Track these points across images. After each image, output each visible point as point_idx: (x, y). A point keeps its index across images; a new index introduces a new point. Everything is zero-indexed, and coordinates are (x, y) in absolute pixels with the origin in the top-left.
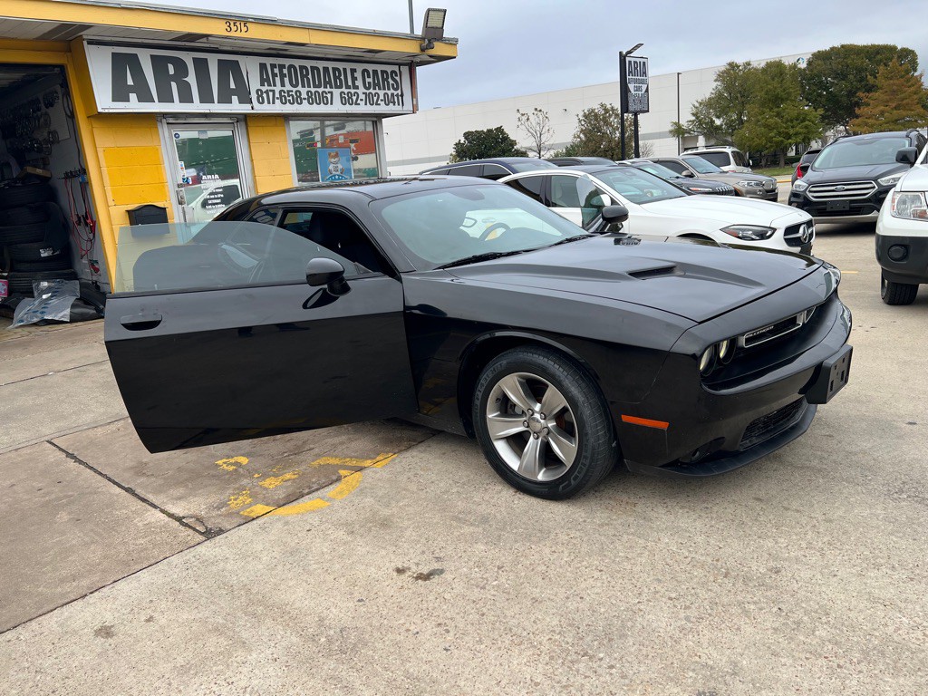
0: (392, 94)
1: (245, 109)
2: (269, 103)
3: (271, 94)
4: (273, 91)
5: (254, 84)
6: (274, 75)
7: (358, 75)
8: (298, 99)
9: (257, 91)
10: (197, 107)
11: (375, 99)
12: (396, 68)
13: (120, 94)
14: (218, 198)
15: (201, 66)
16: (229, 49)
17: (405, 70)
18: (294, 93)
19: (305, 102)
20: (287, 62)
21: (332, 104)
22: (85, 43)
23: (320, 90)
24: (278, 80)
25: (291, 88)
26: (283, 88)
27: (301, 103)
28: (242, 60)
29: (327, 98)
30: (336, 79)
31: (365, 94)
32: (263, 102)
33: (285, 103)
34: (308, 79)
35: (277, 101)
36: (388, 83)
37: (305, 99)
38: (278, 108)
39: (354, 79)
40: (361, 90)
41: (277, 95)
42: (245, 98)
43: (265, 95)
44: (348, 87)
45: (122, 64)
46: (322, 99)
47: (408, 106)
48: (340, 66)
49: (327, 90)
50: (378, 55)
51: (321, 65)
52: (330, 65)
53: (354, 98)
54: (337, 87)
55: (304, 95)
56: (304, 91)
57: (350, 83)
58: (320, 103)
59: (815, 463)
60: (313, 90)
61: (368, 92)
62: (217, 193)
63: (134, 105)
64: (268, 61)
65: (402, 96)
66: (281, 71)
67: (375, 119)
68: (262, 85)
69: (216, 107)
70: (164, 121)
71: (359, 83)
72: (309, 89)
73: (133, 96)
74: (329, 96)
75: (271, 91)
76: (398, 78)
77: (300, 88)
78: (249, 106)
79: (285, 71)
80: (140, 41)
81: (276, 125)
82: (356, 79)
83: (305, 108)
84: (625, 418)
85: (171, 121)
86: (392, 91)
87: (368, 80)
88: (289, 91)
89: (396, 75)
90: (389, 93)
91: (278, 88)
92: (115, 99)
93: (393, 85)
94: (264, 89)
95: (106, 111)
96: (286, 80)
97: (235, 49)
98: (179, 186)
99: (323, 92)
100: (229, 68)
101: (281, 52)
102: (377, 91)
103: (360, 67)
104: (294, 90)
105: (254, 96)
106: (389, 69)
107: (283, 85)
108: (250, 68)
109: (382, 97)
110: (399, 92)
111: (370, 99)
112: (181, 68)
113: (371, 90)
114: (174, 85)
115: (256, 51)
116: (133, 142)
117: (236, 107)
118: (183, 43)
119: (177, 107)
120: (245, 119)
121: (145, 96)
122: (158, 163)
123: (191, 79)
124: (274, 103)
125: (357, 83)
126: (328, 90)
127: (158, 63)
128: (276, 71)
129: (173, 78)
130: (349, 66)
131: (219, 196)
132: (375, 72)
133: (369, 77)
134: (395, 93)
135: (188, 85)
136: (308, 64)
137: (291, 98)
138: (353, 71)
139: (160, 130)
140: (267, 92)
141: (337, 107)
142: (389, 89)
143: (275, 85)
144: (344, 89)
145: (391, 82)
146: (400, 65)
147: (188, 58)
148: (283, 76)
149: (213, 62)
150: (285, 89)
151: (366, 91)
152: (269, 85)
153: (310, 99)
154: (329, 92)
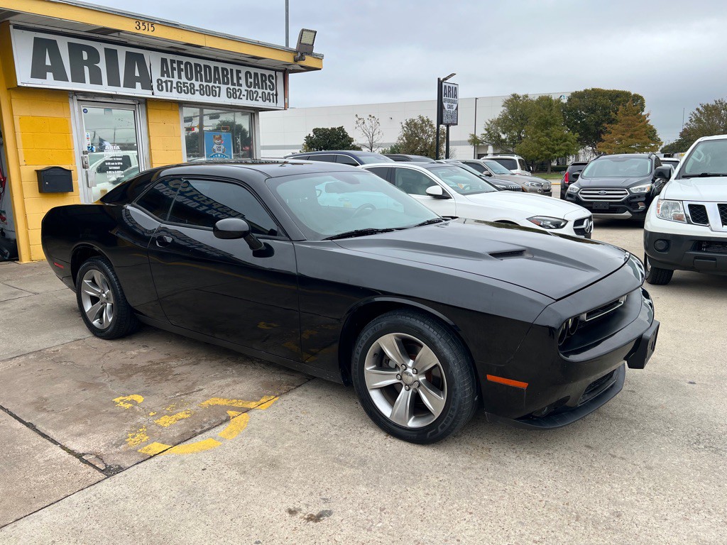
0: (269, 93)
1: (147, 94)
2: (167, 91)
3: (169, 84)
4: (172, 82)
5: (156, 74)
6: (173, 69)
7: (242, 75)
8: (192, 90)
9: (158, 80)
10: (105, 88)
11: (255, 95)
12: (273, 73)
13: (38, 71)
14: (117, 166)
15: (112, 56)
17: (280, 75)
18: (188, 85)
19: (197, 93)
20: (185, 59)
21: (219, 96)
22: (11, 27)
23: (211, 84)
24: (176, 73)
25: (187, 81)
26: (180, 80)
27: (194, 93)
28: (147, 54)
29: (216, 92)
30: (224, 77)
31: (247, 91)
32: (162, 90)
33: (181, 92)
34: (201, 75)
35: (174, 91)
36: (266, 84)
37: (197, 90)
38: (174, 96)
39: (239, 78)
40: (244, 88)
41: (174, 85)
42: (147, 85)
43: (164, 84)
44: (233, 84)
45: (41, 47)
46: (211, 92)
47: (281, 104)
48: (229, 67)
49: (216, 85)
50: (260, 61)
51: (212, 64)
52: (220, 65)
53: (238, 93)
54: (224, 83)
55: (197, 87)
56: (197, 84)
57: (235, 81)
58: (209, 95)
59: (626, 415)
60: (205, 84)
61: (249, 89)
62: (117, 161)
63: (50, 82)
64: (169, 57)
65: (276, 95)
66: (179, 66)
67: (253, 112)
68: (163, 75)
69: (122, 90)
70: (75, 98)
71: (243, 81)
72: (201, 83)
73: (50, 75)
74: (217, 90)
75: (169, 81)
76: (274, 81)
77: (193, 81)
78: (150, 92)
79: (182, 67)
80: (60, 30)
81: (171, 109)
82: (241, 79)
83: (197, 98)
84: (490, 378)
85: (81, 98)
86: (269, 91)
87: (250, 80)
88: (184, 83)
89: (273, 79)
90: (266, 92)
91: (175, 80)
93: (269, 86)
94: (164, 79)
95: (25, 85)
96: (183, 74)
97: (141, 44)
98: (84, 153)
99: (213, 86)
100: (135, 60)
101: (179, 51)
102: (257, 89)
103: (244, 70)
104: (189, 82)
105: (155, 84)
106: (267, 73)
107: (180, 77)
108: (153, 62)
109: (260, 95)
110: (274, 92)
111: (250, 95)
112: (94, 55)
113: (252, 89)
114: (86, 69)
115: (158, 48)
116: (47, 113)
117: (138, 91)
118: (97, 36)
119: (87, 87)
120: (145, 102)
121: (60, 76)
122: (67, 132)
123: (102, 65)
124: (171, 91)
125: (241, 82)
126: (217, 85)
127: (74, 50)
128: (175, 65)
129: (86, 63)
130: (235, 68)
131: (119, 163)
132: (256, 74)
133: (251, 78)
134: (271, 92)
135: (99, 70)
136: (202, 63)
137: (186, 89)
138: (238, 72)
139: (71, 105)
140: (166, 82)
141: (223, 99)
142: (266, 89)
143: (173, 77)
144: (230, 86)
145: (268, 83)
146: (276, 71)
147: (100, 48)
148: (180, 70)
149: (122, 53)
150: (182, 81)
151: (248, 89)
152: (168, 76)
153: (203, 91)
154: (218, 87)
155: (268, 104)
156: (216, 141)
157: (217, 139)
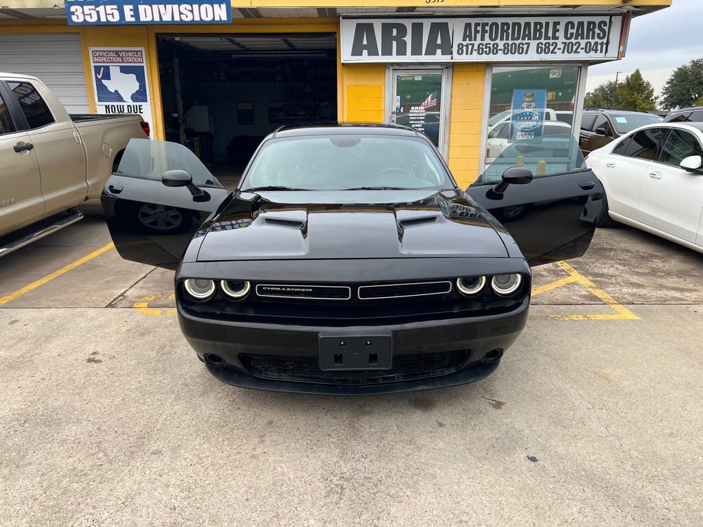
0: (596, 43)
1: (447, 59)
2: (467, 54)
3: (470, 47)
4: (473, 45)
5: (457, 38)
6: (476, 32)
7: (561, 28)
8: (495, 50)
9: (459, 45)
10: (409, 58)
11: (575, 47)
12: (607, 19)
13: (357, 51)
14: (419, 124)
15: (418, 29)
16: (442, 14)
17: (617, 21)
18: (491, 46)
19: (500, 53)
20: (490, 21)
21: (526, 53)
22: (341, 18)
23: (517, 42)
24: (479, 36)
25: (489, 41)
26: (482, 42)
27: (497, 53)
28: (449, 21)
29: (523, 48)
30: (538, 32)
31: (565, 43)
32: (462, 54)
33: (482, 53)
34: (508, 34)
35: (475, 53)
36: (594, 33)
37: (501, 50)
38: (475, 57)
39: (555, 30)
40: (562, 39)
41: (476, 47)
42: (447, 50)
43: (465, 48)
44: (547, 38)
45: (364, 30)
46: (519, 50)
47: (613, 51)
48: (543, 20)
49: (524, 42)
51: (522, 21)
52: (532, 20)
53: (551, 48)
54: (535, 38)
55: (501, 46)
56: (501, 44)
57: (550, 34)
58: (515, 53)
60: (510, 42)
61: (568, 41)
62: (420, 120)
63: (365, 58)
64: (473, 21)
65: (607, 44)
66: (483, 28)
67: (580, 65)
68: (464, 39)
69: (423, 58)
70: (391, 68)
71: (561, 34)
72: (507, 42)
73: (365, 52)
74: (525, 47)
75: (471, 44)
76: (606, 28)
77: (498, 41)
78: (449, 57)
79: (487, 28)
80: (376, 14)
81: (477, 71)
82: (558, 31)
83: (500, 57)
85: (396, 67)
86: (596, 39)
87: (570, 31)
88: (486, 44)
89: (605, 25)
90: (593, 42)
92: (353, 54)
93: (599, 34)
94: (465, 43)
95: (346, 62)
96: (487, 35)
97: (447, 14)
98: (393, 113)
99: (519, 44)
100: (440, 29)
101: (486, 13)
102: (579, 40)
103: (563, 21)
104: (492, 43)
105: (455, 49)
106: (597, 20)
107: (483, 39)
108: (457, 30)
109: (583, 45)
110: (605, 41)
111: (568, 48)
112: (402, 30)
113: (573, 40)
114: (394, 43)
116: (368, 83)
117: (439, 57)
118: (406, 13)
119: (394, 58)
120: (453, 67)
121: (373, 52)
122: (380, 97)
123: (408, 39)
124: (471, 54)
125: (557, 34)
126: (526, 41)
127: (386, 29)
128: (479, 28)
129: (395, 38)
130: (551, 20)
131: (421, 122)
133: (572, 28)
134: (600, 41)
135: (405, 43)
136: (510, 21)
137: (487, 50)
138: (556, 24)
139: (387, 74)
140: (467, 46)
141: (532, 55)
142: (593, 38)
143: (475, 40)
144: (543, 41)
145: (597, 31)
146: (611, 16)
147: (408, 24)
148: (484, 31)
149: (427, 25)
150: (484, 43)
151: (565, 41)
152: (470, 40)
153: (506, 50)
154: (526, 43)
155: (592, 56)
156: (527, 99)
157: (528, 97)
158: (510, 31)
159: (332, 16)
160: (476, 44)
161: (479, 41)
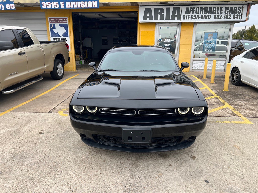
0: (237, 15)
1: (179, 21)
2: (187, 19)
3: (188, 16)
4: (189, 16)
5: (183, 13)
6: (191, 11)
7: (224, 9)
8: (198, 18)
9: (184, 16)
10: (164, 21)
11: (229, 17)
12: (241, 6)
14: (168, 45)
15: (168, 10)
16: (178, 4)
17: (246, 7)
18: (196, 16)
19: (200, 19)
20: (196, 7)
21: (210, 19)
22: (139, 6)
23: (206, 15)
24: (191, 12)
25: (195, 14)
26: (192, 15)
27: (198, 19)
28: (181, 7)
29: (208, 17)
30: (214, 11)
31: (225, 15)
32: (185, 19)
33: (192, 19)
34: (203, 12)
35: (190, 19)
36: (236, 11)
37: (200, 17)
38: (190, 20)
39: (221, 10)
41: (190, 17)
42: (179, 18)
44: (218, 13)
45: (148, 10)
46: (207, 17)
47: (244, 18)
48: (217, 6)
49: (209, 14)
51: (208, 7)
52: (212, 6)
53: (220, 17)
54: (213, 13)
55: (200, 16)
56: (200, 15)
57: (219, 12)
58: (205, 19)
60: (204, 15)
61: (226, 14)
62: (168, 44)
63: (148, 21)
64: (189, 7)
65: (242, 15)
66: (193, 9)
67: (231, 23)
68: (186, 14)
69: (170, 21)
70: (158, 24)
71: (223, 11)
72: (202, 14)
73: (148, 19)
74: (209, 16)
75: (188, 15)
76: (241, 9)
77: (199, 14)
78: (180, 20)
79: (195, 9)
80: (153, 4)
81: (191, 25)
82: (222, 10)
83: (200, 20)
85: (160, 24)
86: (237, 14)
87: (227, 10)
88: (194, 15)
89: (241, 8)
90: (236, 14)
92: (144, 19)
93: (238, 12)
94: (186, 15)
95: (141, 22)
96: (195, 12)
97: (179, 4)
98: (158, 41)
99: (207, 15)
100: (177, 10)
101: (194, 4)
102: (231, 14)
103: (224, 7)
104: (197, 15)
105: (182, 17)
106: (238, 6)
107: (193, 13)
108: (183, 10)
109: (232, 16)
110: (241, 14)
111: (226, 17)
112: (162, 10)
113: (228, 14)
114: (159, 15)
115: (186, 4)
116: (149, 30)
117: (176, 20)
119: (159, 21)
120: (181, 24)
121: (151, 18)
122: (154, 35)
124: (188, 19)
125: (222, 12)
126: (210, 14)
127: (156, 10)
128: (192, 9)
129: (159, 13)
130: (220, 6)
131: (169, 44)
134: (239, 14)
135: (163, 15)
136: (204, 6)
138: (221, 8)
139: (156, 27)
140: (187, 16)
141: (212, 20)
142: (236, 13)
143: (190, 14)
144: (216, 14)
145: (238, 10)
146: (243, 5)
147: (164, 8)
148: (193, 11)
149: (172, 8)
150: (193, 15)
151: (225, 14)
152: (188, 14)
153: (202, 18)
154: (210, 15)
155: (236, 20)
156: (210, 36)
158: (204, 10)
159: (136, 5)
160: (190, 15)
161: (191, 14)
